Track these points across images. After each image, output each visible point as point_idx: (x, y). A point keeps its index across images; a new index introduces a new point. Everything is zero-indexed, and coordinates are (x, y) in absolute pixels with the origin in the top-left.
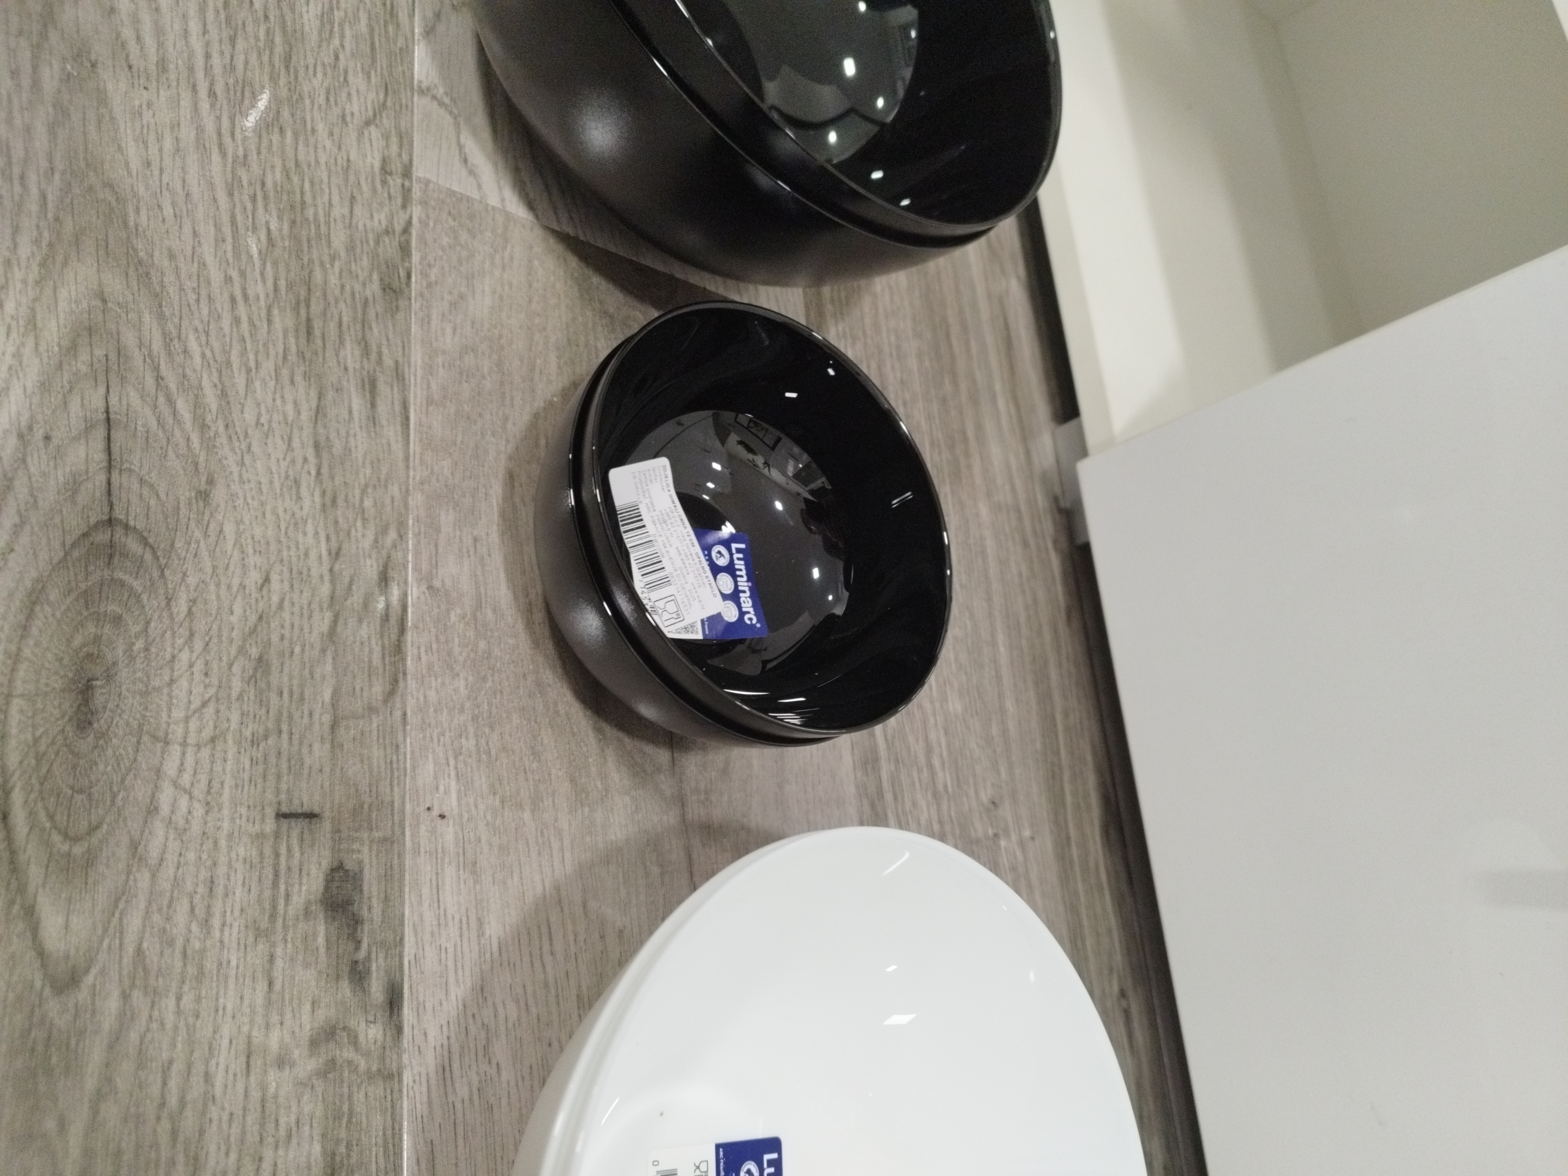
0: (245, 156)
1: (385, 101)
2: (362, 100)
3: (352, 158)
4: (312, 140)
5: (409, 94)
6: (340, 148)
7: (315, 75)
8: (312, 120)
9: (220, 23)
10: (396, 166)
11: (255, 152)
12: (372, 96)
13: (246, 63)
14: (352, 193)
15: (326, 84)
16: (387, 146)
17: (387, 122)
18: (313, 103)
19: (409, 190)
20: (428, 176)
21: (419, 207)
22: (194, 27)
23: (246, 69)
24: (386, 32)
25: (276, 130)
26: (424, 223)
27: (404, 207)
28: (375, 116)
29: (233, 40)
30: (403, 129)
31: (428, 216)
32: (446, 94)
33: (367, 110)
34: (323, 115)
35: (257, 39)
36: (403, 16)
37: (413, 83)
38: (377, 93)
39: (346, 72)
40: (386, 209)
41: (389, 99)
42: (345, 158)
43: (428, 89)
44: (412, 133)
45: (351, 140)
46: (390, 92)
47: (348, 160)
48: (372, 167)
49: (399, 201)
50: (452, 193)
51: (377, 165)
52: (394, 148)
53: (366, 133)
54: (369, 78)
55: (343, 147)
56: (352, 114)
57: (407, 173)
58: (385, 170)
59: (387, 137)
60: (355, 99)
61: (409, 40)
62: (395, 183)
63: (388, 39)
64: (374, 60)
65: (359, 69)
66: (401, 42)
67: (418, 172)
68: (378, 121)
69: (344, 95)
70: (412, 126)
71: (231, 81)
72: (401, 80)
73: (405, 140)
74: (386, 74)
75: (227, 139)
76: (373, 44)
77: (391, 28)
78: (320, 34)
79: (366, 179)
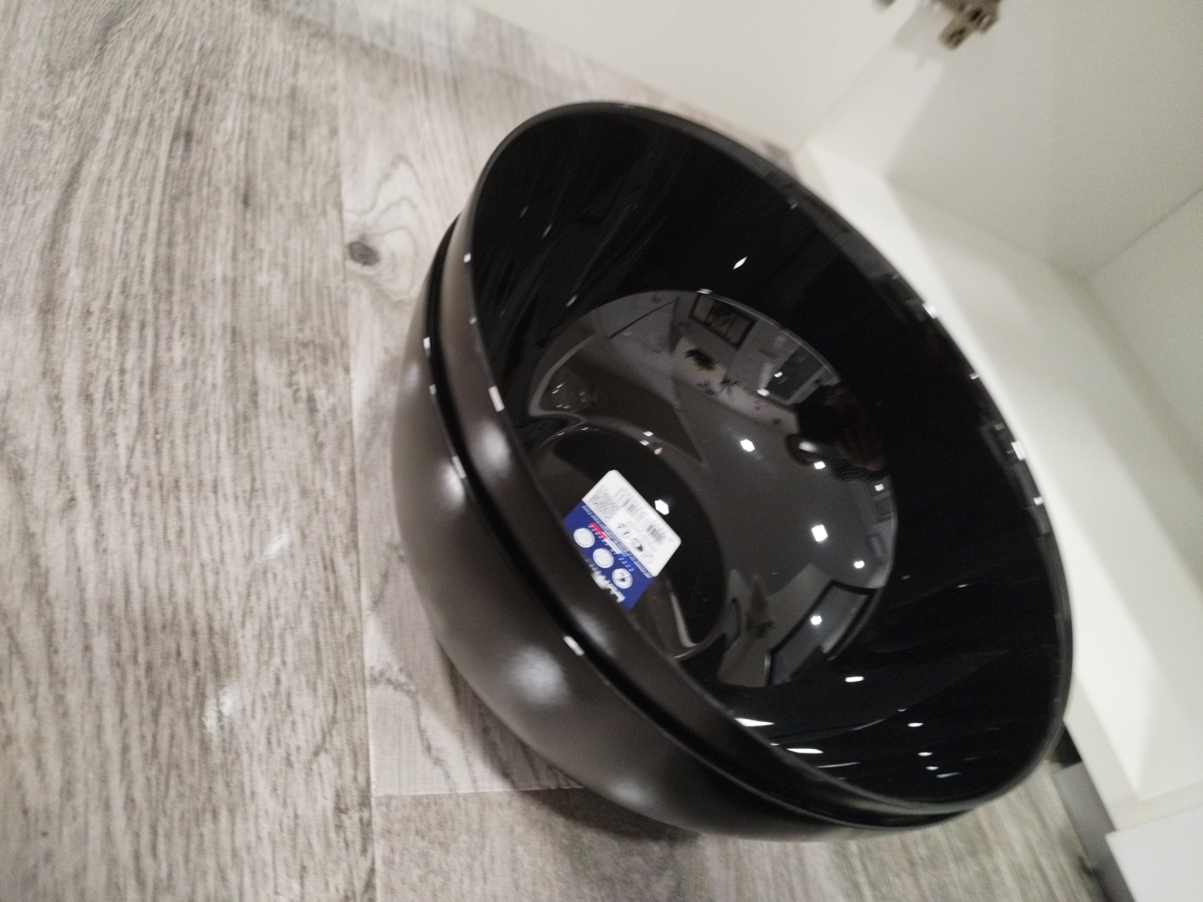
0: (170, 875)
1: (335, 712)
2: (309, 723)
3: (300, 812)
4: (251, 809)
5: (361, 690)
6: (285, 804)
7: (253, 717)
8: (252, 780)
9: (141, 697)
10: (352, 798)
11: (181, 863)
12: (320, 712)
13: (172, 737)
14: (302, 861)
15: (266, 723)
16: (340, 774)
17: (338, 741)
18: (251, 756)
19: (369, 824)
20: (390, 791)
21: (382, 842)
22: (110, 717)
23: (171, 746)
24: (332, 622)
25: (208, 816)
26: (389, 863)
27: (364, 851)
28: (324, 739)
29: (156, 714)
30: (357, 741)
31: (393, 851)
32: (401, 670)
33: (314, 735)
34: (264, 767)
35: (185, 698)
36: (348, 595)
37: (363, 674)
38: (326, 706)
39: (289, 695)
40: (344, 865)
41: (340, 709)
42: (292, 815)
43: (382, 674)
44: (367, 740)
45: (298, 788)
46: (340, 697)
47: (296, 817)
48: (324, 812)
49: (358, 846)
50: (417, 801)
51: (330, 805)
52: (348, 771)
53: (315, 767)
54: (315, 690)
55: (289, 801)
56: (298, 748)
57: (365, 802)
58: (340, 810)
59: (339, 762)
60: (300, 726)
61: (358, 621)
62: (352, 821)
63: (333, 630)
64: (319, 664)
65: (304, 684)
66: (348, 628)
67: (377, 791)
68: (327, 746)
69: (287, 727)
70: (367, 734)
71: (153, 773)
72: (351, 676)
73: (360, 755)
74: (333, 676)
75: (147, 861)
76: (317, 643)
77: (336, 616)
78: (258, 659)
79: (318, 834)
